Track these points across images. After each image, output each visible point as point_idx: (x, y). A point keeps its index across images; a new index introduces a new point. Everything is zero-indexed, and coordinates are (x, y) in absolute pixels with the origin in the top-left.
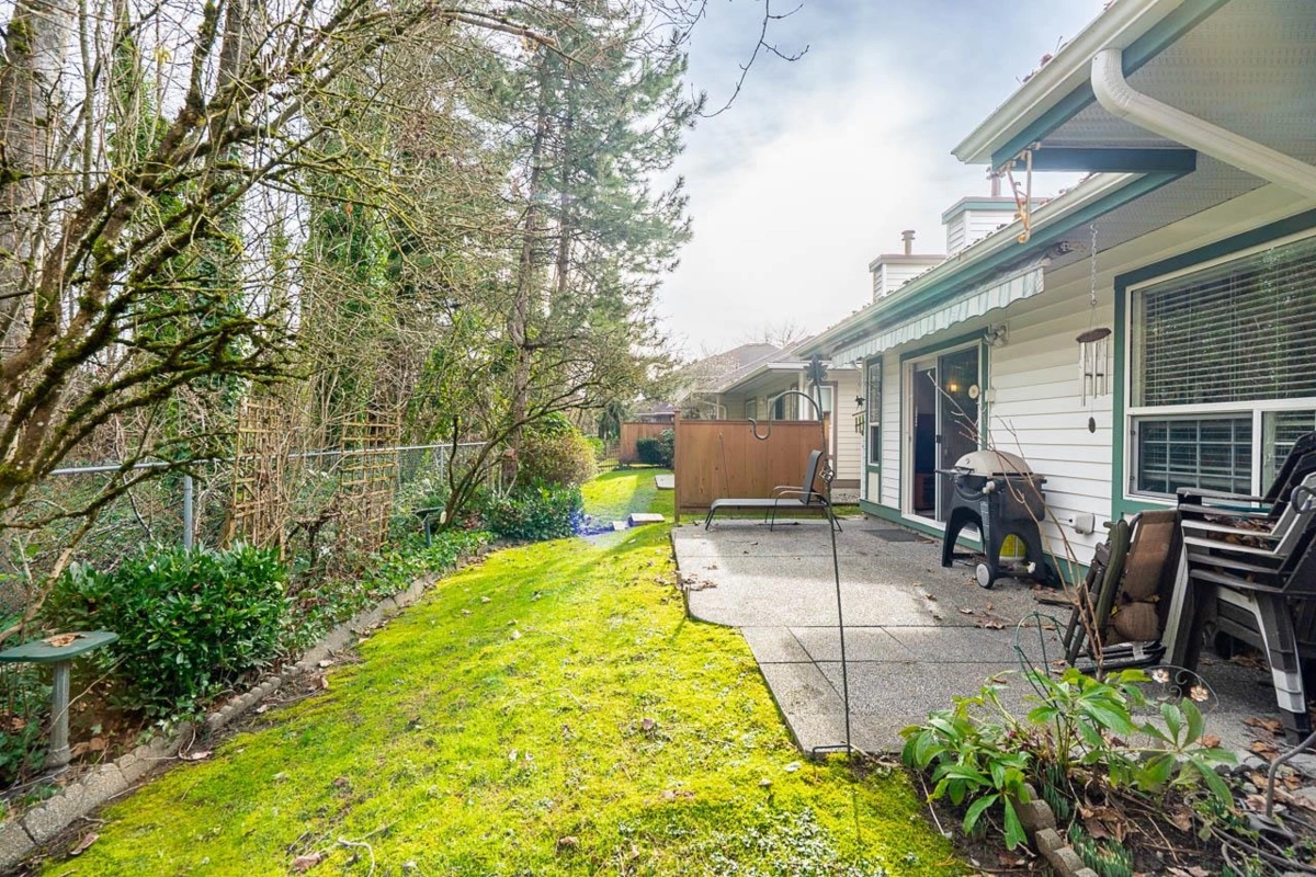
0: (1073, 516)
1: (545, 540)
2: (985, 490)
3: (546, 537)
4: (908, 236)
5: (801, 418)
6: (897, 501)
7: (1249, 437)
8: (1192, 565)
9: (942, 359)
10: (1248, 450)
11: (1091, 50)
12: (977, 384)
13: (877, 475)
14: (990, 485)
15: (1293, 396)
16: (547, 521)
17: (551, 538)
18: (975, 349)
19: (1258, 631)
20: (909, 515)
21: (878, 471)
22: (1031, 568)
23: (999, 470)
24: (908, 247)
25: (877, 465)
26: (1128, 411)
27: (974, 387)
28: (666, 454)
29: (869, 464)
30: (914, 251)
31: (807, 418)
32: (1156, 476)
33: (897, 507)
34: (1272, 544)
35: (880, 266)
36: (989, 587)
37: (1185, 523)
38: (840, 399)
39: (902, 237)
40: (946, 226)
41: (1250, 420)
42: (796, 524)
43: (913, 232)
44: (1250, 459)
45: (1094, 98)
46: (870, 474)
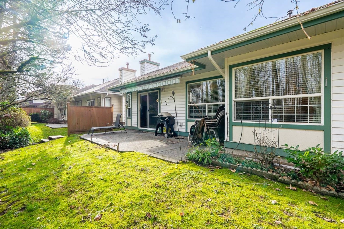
0: (180, 123)
1: (18, 148)
2: (166, 119)
3: (18, 147)
4: (128, 64)
5: (102, 106)
6: (137, 125)
7: (205, 108)
8: (207, 126)
9: (149, 94)
10: (205, 110)
11: (208, 50)
12: (158, 99)
13: (130, 120)
14: (167, 118)
15: (215, 102)
16: (19, 141)
17: (20, 147)
18: (157, 92)
19: (214, 134)
20: (139, 128)
21: (131, 118)
22: (173, 133)
23: (168, 116)
24: (128, 67)
25: (130, 117)
26: (188, 105)
27: (157, 100)
28: (43, 118)
29: (128, 117)
30: (129, 68)
31: (103, 106)
32: (192, 115)
33: (137, 126)
34: (216, 122)
35: (122, 70)
36: (167, 138)
37: (206, 120)
38: (112, 102)
39: (126, 64)
40: (140, 64)
41: (205, 106)
42: (114, 132)
43: (129, 63)
44: (205, 112)
45: (208, 56)
46: (128, 119)
